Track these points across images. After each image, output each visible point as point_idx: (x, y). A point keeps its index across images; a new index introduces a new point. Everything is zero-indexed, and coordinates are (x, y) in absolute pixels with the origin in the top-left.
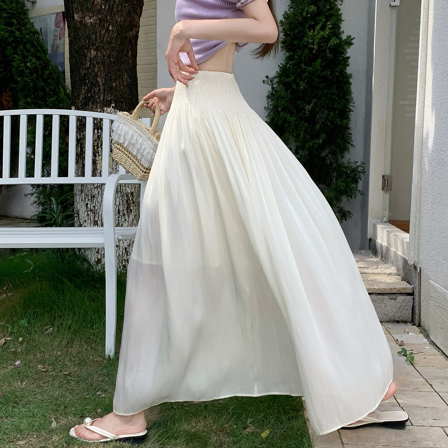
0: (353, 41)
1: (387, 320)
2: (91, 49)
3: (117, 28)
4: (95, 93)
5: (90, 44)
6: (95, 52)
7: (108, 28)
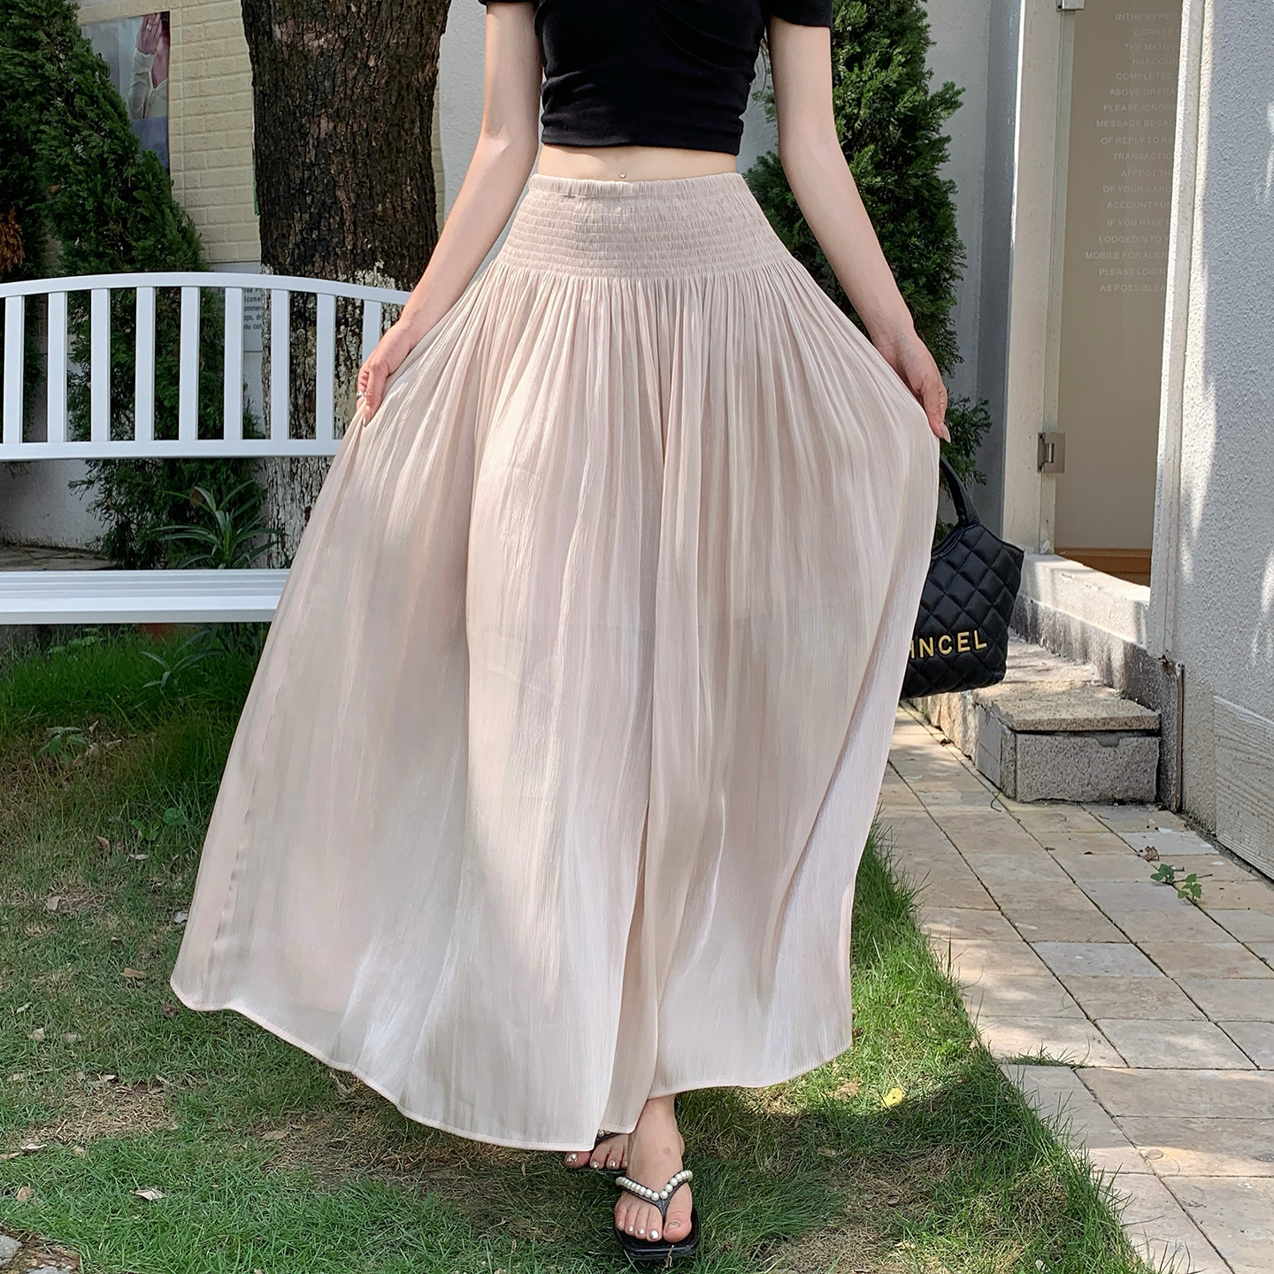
0: (960, 98)
1: (1095, 798)
2: (319, 116)
3: (387, 62)
4: (329, 230)
5: (318, 103)
6: (331, 125)
7: (367, 61)
